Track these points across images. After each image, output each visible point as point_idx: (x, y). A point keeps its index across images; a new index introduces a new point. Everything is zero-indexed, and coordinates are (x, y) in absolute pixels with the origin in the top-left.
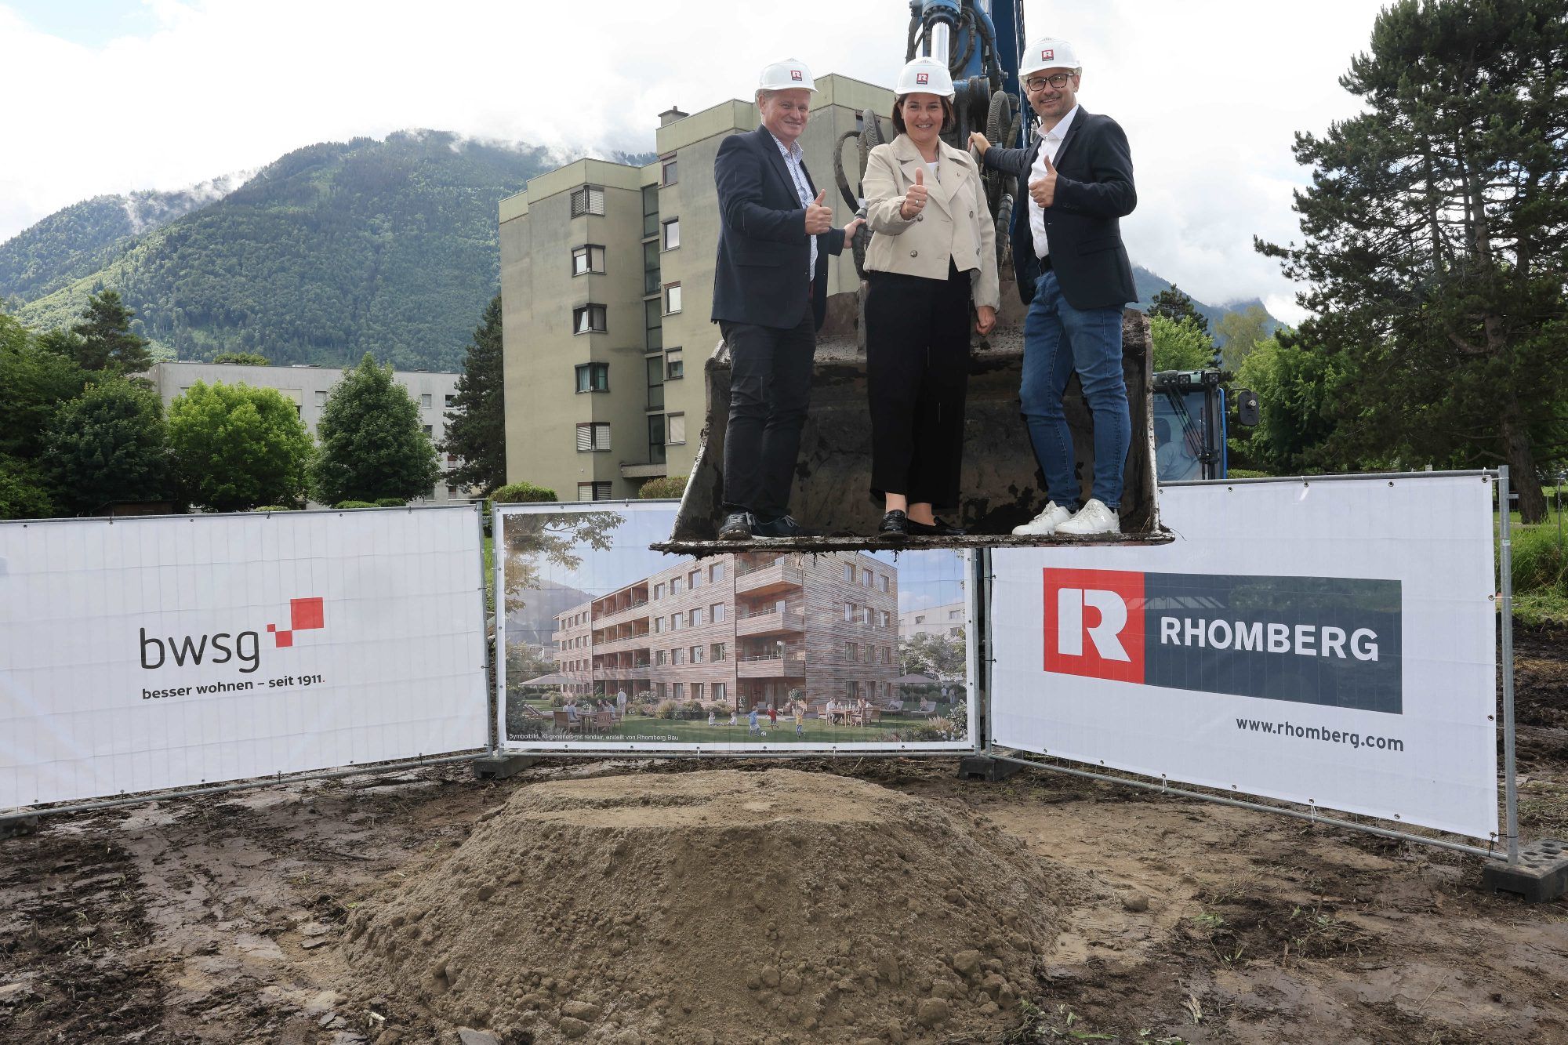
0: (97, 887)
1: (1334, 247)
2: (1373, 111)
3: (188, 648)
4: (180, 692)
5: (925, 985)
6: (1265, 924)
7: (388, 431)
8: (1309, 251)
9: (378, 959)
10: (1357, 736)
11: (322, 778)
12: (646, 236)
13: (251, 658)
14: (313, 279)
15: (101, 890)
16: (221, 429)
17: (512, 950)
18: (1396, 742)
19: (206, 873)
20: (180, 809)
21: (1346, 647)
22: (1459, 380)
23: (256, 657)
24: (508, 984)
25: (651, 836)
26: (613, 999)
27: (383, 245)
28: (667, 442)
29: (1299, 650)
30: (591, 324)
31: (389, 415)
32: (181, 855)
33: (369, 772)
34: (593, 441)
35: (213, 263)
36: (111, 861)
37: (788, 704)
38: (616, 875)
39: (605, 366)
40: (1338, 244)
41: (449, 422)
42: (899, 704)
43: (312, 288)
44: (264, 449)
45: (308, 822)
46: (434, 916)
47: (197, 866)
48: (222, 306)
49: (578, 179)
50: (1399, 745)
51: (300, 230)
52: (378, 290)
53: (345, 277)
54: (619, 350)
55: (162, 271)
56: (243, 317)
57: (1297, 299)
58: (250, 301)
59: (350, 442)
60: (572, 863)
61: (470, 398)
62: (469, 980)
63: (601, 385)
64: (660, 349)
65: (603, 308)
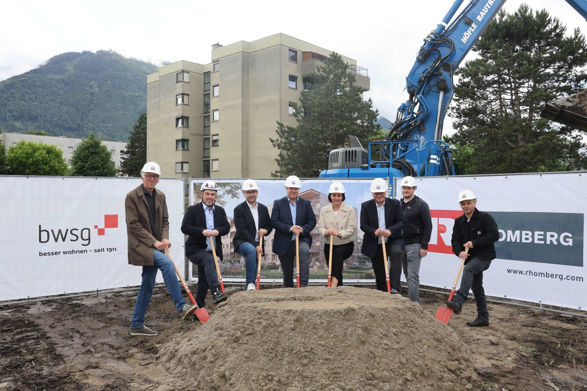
0: (28, 338)
1: (466, 106)
2: (480, 58)
3: (60, 234)
4: (56, 253)
5: (440, 377)
6: (549, 350)
7: (99, 163)
8: (457, 107)
9: (184, 370)
10: (562, 276)
11: (112, 293)
12: (205, 91)
13: (87, 240)
14: (65, 105)
15: (30, 340)
16: (31, 159)
17: (255, 364)
18: (580, 278)
19: (78, 332)
20: (53, 305)
21: (558, 240)
22: (511, 156)
23: (89, 239)
24: (257, 380)
25: (310, 313)
26: (308, 386)
27: (94, 93)
28: (211, 170)
29: (536, 241)
30: (183, 124)
31: (100, 157)
32: (62, 324)
33: (132, 291)
34: (182, 169)
35: (24, 96)
36: (29, 327)
37: (312, 263)
38: (297, 330)
39: (188, 140)
40: (467, 105)
41: (122, 161)
42: (357, 264)
43: (65, 108)
44: (48, 168)
45: (115, 310)
46: (211, 349)
47: (72, 329)
48: (28, 113)
49: (180, 68)
50: (581, 279)
51: (61, 85)
52: (91, 110)
53: (78, 104)
54: (193, 134)
55: (3, 98)
56: (36, 118)
57: (453, 124)
58: (39, 112)
59: (84, 167)
60: (275, 325)
61: (131, 152)
62: (238, 379)
63: (186, 148)
64: (209, 135)
65: (187, 118)
